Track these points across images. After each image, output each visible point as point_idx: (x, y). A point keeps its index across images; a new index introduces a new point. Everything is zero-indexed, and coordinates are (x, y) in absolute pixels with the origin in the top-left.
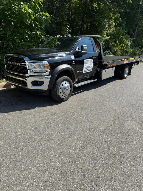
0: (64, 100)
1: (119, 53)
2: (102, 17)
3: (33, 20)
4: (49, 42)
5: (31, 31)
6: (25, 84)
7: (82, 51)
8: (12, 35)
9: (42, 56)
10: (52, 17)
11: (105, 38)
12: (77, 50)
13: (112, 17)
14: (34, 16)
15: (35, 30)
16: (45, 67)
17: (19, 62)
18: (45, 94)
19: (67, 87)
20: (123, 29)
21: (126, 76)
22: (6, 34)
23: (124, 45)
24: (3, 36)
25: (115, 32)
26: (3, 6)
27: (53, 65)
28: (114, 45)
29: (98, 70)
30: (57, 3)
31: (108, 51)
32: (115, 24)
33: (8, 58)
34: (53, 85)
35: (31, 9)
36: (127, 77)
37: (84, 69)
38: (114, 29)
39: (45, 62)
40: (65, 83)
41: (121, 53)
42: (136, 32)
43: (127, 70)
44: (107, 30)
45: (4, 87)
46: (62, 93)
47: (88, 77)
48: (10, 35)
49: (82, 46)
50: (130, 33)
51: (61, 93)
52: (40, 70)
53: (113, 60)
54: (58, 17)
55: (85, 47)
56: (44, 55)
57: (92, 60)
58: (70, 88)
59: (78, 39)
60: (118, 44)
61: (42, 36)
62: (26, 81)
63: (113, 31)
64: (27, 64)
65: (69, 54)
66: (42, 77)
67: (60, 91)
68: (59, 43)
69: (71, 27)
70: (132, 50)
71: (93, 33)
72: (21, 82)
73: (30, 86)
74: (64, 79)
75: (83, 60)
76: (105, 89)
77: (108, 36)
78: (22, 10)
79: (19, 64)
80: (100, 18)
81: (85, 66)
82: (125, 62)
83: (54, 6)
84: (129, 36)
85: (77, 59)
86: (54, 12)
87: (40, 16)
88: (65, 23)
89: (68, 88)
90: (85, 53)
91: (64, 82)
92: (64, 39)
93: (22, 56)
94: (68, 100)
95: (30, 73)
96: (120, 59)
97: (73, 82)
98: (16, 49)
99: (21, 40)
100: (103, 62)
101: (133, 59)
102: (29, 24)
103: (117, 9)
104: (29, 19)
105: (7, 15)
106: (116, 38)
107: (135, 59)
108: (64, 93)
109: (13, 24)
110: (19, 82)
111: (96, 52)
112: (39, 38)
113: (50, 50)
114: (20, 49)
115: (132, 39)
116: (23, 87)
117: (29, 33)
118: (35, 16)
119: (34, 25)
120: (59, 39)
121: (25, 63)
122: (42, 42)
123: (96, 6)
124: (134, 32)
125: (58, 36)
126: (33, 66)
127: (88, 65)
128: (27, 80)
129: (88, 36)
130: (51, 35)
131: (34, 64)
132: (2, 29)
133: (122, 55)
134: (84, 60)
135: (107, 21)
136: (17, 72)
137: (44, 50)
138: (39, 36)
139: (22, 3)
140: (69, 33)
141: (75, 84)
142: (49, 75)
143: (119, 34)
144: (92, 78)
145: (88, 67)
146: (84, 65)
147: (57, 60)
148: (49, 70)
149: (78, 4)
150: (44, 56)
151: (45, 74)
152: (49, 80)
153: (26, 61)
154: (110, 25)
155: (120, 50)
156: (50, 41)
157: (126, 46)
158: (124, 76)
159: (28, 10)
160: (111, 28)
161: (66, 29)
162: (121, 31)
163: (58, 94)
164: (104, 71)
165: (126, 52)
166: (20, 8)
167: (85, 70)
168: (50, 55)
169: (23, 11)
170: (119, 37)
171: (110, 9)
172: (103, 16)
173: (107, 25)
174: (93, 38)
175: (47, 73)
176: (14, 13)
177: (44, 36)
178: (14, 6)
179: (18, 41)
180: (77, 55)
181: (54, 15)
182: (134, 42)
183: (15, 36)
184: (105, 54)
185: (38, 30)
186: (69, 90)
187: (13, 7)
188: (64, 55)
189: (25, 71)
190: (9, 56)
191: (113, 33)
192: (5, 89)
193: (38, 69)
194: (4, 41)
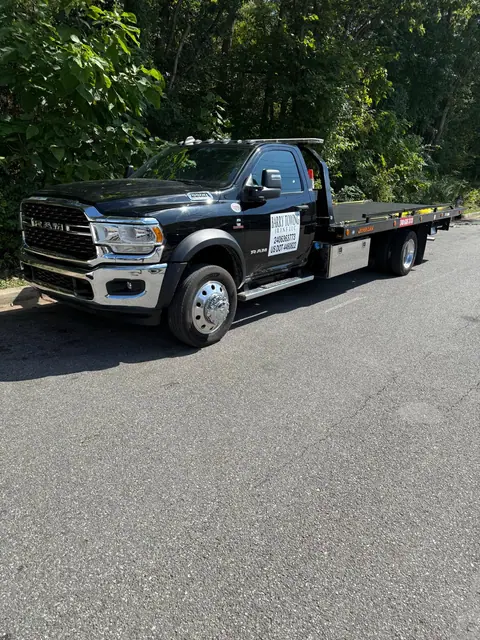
0: (209, 339)
1: (388, 192)
2: (330, 80)
3: (110, 91)
4: (160, 159)
5: (103, 124)
6: (86, 289)
7: (265, 189)
8: (42, 138)
9: (139, 202)
10: (169, 79)
11: (341, 145)
12: (249, 183)
13: (362, 79)
14: (111, 79)
15: (114, 122)
16: (149, 235)
17: (69, 223)
18: (148, 322)
19: (219, 299)
20: (399, 117)
21: (407, 265)
22: (23, 135)
23: (402, 167)
24: (11, 140)
25: (375, 125)
26: (13, 46)
27: (175, 232)
28: (371, 169)
29: (318, 248)
30: (183, 33)
31: (350, 185)
32: (374, 102)
33: (33, 210)
34: (176, 293)
35: (103, 55)
36: (409, 270)
37: (271, 244)
38: (371, 117)
39: (151, 220)
40: (213, 287)
41: (395, 192)
42: (442, 127)
43: (410, 248)
44: (348, 120)
45: (16, 302)
46: (202, 318)
47: (284, 267)
48: (34, 139)
49: (264, 173)
50: (424, 131)
51: (198, 317)
52: (134, 247)
53: (364, 216)
54: (188, 78)
55: (273, 176)
56: (144, 199)
57: (295, 216)
58: (227, 302)
59: (251, 148)
60: (384, 164)
61: (139, 141)
62: (88, 279)
63: (367, 123)
64: (92, 227)
65: (225, 197)
66: (140, 267)
67: (197, 311)
68: (193, 163)
69: (232, 111)
70: (429, 184)
71: (302, 128)
72: (75, 285)
73: (101, 297)
74: (208, 273)
75: (269, 215)
76: (340, 306)
77: (351, 139)
78: (75, 59)
79: (68, 228)
80: (324, 83)
81: (274, 233)
82: (404, 223)
83: (174, 45)
84: (421, 139)
85: (250, 212)
86: (177, 62)
87: (130, 78)
88: (210, 97)
89: (221, 302)
90: (275, 195)
91: (209, 284)
92: (209, 151)
93: (77, 204)
94: (223, 340)
95: (101, 256)
96: (389, 213)
97: (238, 286)
98: (55, 182)
99: (70, 152)
100: (333, 221)
101: (429, 211)
102: (97, 102)
103: (378, 53)
104: (97, 88)
105: (24, 75)
106: (377, 143)
107: (435, 211)
108: (208, 319)
109: (44, 102)
110: (67, 283)
111: (311, 190)
112: (128, 147)
113: (164, 184)
114: (66, 182)
115: (431, 148)
116: (81, 299)
117: (95, 129)
118: (115, 78)
119: (111, 106)
120: (193, 151)
121: (87, 223)
122: (138, 160)
123: (311, 45)
124: (436, 125)
125: (190, 141)
126: (110, 234)
127: (285, 231)
128: (91, 278)
129: (284, 142)
130: (165, 136)
131: (116, 229)
132: (9, 119)
133: (399, 200)
134: (272, 216)
135: (348, 92)
136: (60, 251)
137: (145, 184)
138: (127, 141)
139: (75, 39)
140: (224, 130)
141: (242, 290)
142: (161, 262)
143: (385, 131)
144: (299, 272)
145: (286, 238)
146: (272, 230)
147: (185, 215)
148: (162, 247)
149: (253, 37)
150: (144, 203)
151: (148, 259)
152: (160, 277)
153: (91, 218)
154: (358, 104)
155: (391, 183)
156: (164, 157)
157: (411, 171)
158: (403, 267)
159: (93, 60)
160: (360, 115)
161: (215, 116)
162: (394, 122)
163: (189, 320)
164: (335, 249)
165: (411, 189)
166: (69, 54)
167: (275, 248)
168: (162, 200)
169: (79, 63)
170: (387, 141)
171: (355, 54)
172: (332, 74)
173: (345, 105)
174: (301, 145)
175: (156, 257)
176: (47, 70)
177: (144, 139)
178: (48, 48)
179: (60, 156)
180: (249, 198)
181: (177, 74)
182: (435, 157)
183: (52, 140)
184: (342, 198)
185: (124, 120)
186: (225, 310)
187: (44, 49)
188: (209, 200)
189: (87, 249)
190: (37, 204)
191: (366, 129)
192: (20, 307)
193: (127, 244)
194: (15, 157)
